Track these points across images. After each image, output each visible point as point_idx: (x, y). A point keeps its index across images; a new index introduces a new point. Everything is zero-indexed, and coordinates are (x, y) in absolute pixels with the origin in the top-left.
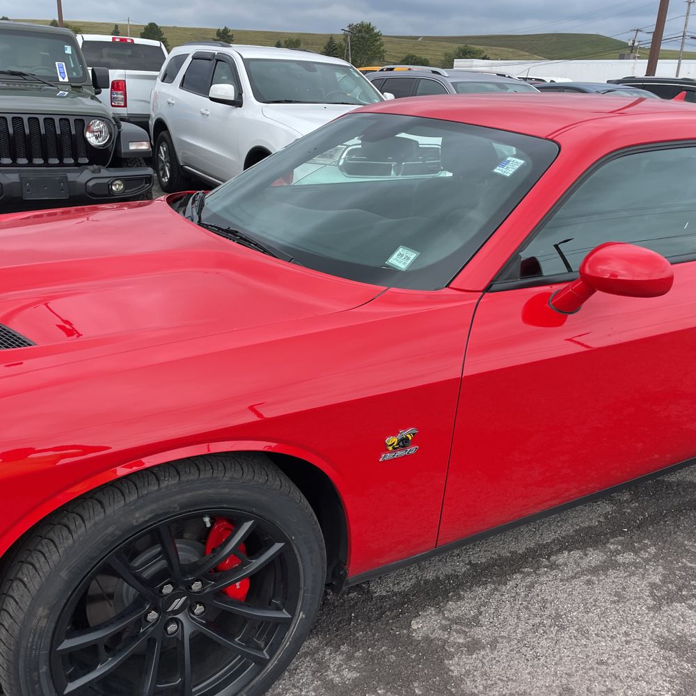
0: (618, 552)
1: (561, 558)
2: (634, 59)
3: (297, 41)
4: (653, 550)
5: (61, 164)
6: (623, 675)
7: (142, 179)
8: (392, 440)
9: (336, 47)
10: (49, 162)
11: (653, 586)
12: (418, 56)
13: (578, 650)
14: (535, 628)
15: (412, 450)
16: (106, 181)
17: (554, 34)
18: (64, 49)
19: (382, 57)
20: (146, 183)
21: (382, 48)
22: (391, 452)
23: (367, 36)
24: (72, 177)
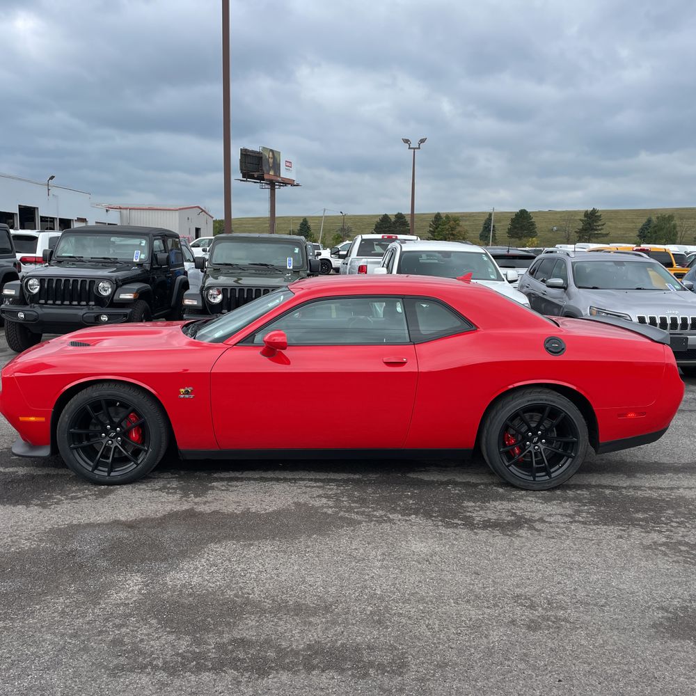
3: (669, 216)
8: (182, 390)
18: (294, 250)
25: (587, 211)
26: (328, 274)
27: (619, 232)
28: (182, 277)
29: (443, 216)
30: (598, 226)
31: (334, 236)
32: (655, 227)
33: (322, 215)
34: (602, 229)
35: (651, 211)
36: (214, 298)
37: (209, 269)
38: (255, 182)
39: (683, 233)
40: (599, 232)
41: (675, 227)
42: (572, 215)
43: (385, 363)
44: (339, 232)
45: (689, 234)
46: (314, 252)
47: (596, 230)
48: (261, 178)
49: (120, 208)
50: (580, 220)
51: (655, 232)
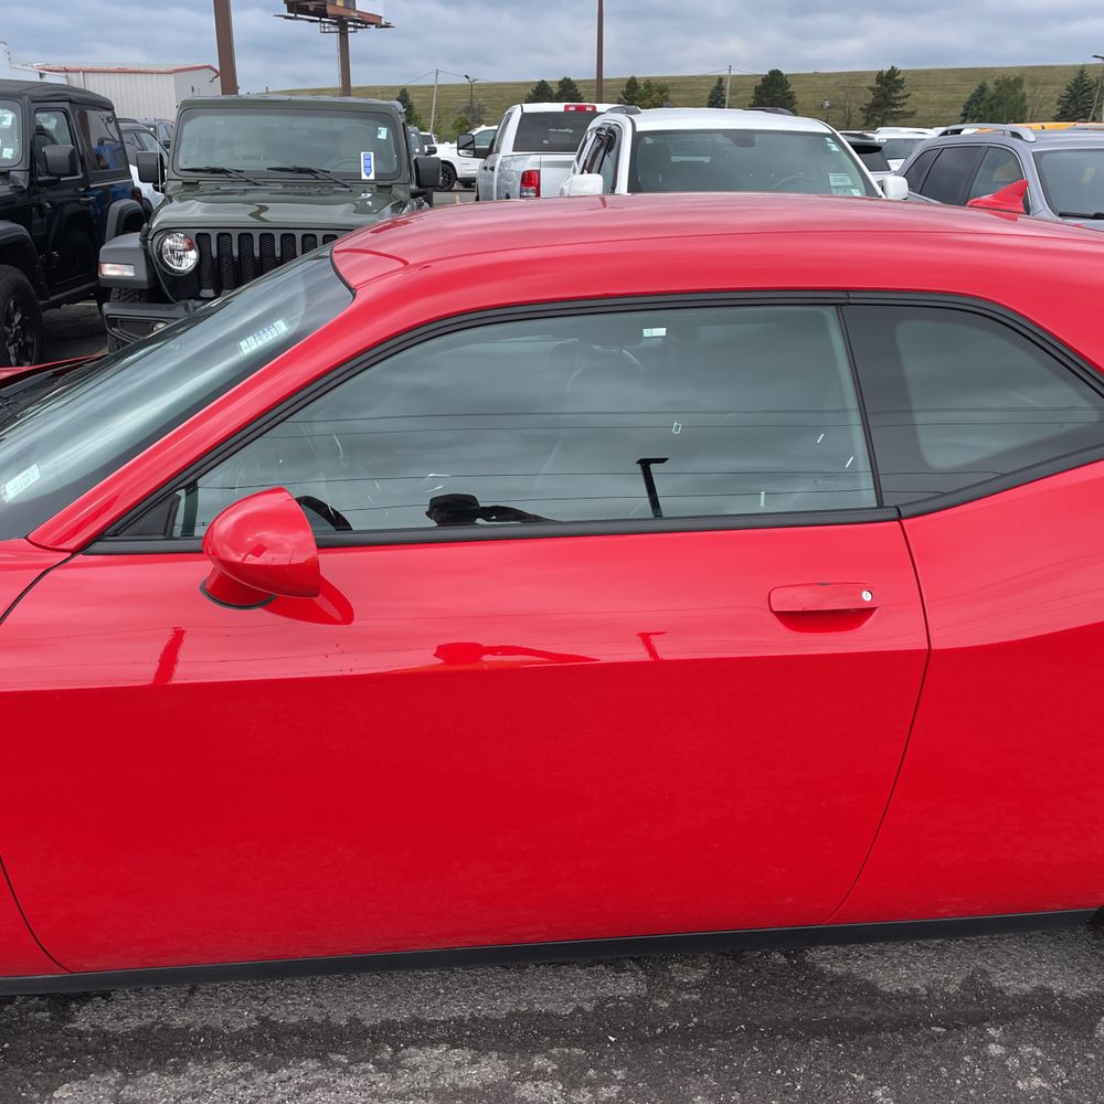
3: (1015, 80)
9: (1090, 86)
18: (377, 132)
25: (881, 73)
26: (450, 190)
27: (932, 110)
28: (128, 202)
29: (641, 83)
30: (899, 98)
31: (456, 122)
32: (992, 98)
33: (432, 83)
34: (904, 104)
35: (984, 70)
36: (180, 258)
37: (174, 183)
38: (312, 21)
39: (1036, 109)
40: (900, 109)
41: (1023, 98)
42: (856, 80)
43: (780, 615)
44: (463, 115)
45: (1045, 112)
46: (422, 149)
47: (895, 105)
48: (321, 13)
49: (66, 71)
50: (870, 88)
51: (992, 108)
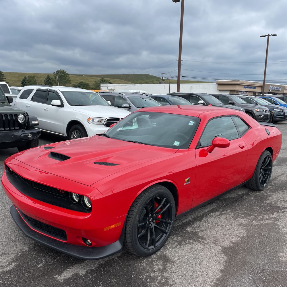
0: (222, 212)
1: (211, 214)
2: (164, 83)
3: (33, 76)
4: (229, 210)
5: (10, 130)
6: (234, 230)
7: (37, 133)
8: (186, 180)
9: (50, 79)
10: (11, 129)
11: (232, 216)
12: (84, 82)
13: (223, 228)
14: (212, 226)
15: (189, 182)
16: (27, 134)
17: (133, 74)
19: (70, 82)
20: (39, 134)
21: (70, 79)
22: (186, 183)
23: (63, 75)
24: (16, 134)
27: (13, 82)
30: (4, 79)
32: (28, 80)
39: (39, 83)
51: (29, 83)
